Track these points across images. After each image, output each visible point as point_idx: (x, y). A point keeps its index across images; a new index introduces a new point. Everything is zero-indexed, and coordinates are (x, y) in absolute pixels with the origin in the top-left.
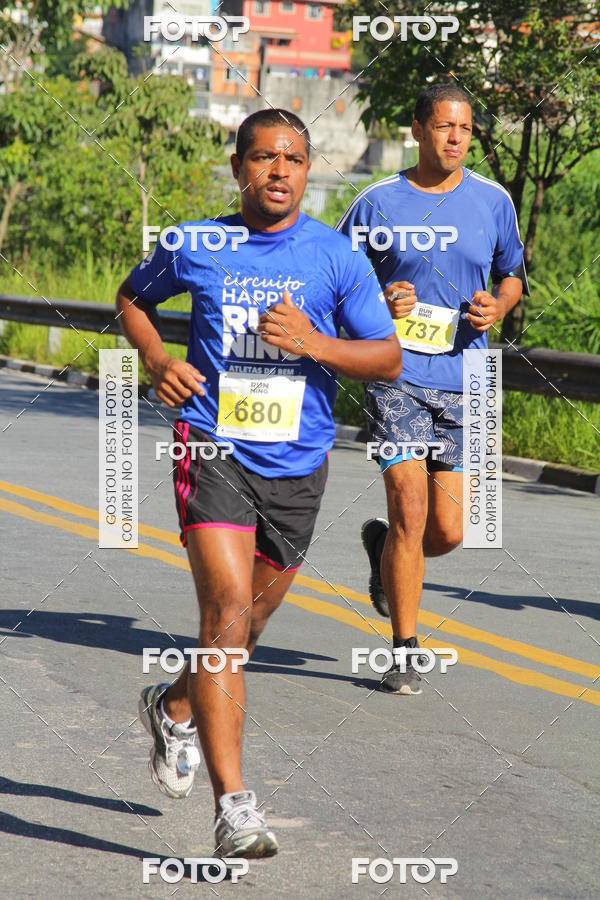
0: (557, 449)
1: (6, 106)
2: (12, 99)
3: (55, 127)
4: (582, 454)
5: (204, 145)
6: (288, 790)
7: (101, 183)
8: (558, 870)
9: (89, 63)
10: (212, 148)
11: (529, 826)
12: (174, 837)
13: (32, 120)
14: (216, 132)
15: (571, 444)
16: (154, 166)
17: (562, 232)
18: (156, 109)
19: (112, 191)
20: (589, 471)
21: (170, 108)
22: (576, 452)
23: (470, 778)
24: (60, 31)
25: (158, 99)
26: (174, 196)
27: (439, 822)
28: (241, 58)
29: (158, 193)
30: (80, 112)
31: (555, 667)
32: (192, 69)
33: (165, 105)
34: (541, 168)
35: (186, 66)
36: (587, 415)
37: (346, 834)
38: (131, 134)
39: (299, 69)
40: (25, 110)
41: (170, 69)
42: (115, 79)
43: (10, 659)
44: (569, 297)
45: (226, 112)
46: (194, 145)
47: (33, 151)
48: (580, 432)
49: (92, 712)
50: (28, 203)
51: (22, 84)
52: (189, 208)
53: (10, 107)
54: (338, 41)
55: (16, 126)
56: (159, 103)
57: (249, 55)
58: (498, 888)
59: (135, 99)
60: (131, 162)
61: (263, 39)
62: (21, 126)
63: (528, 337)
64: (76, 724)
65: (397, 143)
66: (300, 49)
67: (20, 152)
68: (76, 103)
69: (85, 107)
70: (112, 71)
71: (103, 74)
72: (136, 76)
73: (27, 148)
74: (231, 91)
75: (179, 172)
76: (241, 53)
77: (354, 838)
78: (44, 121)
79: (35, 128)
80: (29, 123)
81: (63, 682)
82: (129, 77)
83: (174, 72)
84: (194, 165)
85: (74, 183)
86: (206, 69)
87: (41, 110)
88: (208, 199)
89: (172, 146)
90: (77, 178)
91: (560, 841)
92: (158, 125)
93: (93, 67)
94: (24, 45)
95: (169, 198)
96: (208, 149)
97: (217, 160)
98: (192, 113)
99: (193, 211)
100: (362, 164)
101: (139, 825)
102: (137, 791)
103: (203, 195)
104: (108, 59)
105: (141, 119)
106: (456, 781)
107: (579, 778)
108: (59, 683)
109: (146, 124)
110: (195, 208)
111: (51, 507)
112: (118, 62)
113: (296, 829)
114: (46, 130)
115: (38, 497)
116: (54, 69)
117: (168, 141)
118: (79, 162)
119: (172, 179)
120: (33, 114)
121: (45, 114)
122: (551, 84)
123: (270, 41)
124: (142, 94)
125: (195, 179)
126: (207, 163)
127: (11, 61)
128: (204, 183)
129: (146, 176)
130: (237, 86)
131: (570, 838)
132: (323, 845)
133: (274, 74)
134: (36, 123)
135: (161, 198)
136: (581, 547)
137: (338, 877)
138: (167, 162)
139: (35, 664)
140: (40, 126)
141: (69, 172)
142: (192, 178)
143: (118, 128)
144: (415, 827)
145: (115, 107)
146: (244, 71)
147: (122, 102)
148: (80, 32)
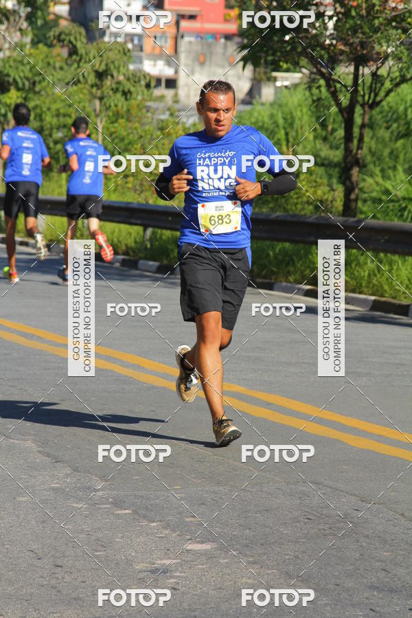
0: (382, 287)
1: (4, 67)
2: (8, 61)
3: (37, 79)
4: (399, 291)
5: (139, 89)
7: (70, 116)
8: (384, 573)
9: (60, 34)
10: (145, 91)
11: (364, 544)
12: (123, 558)
13: (22, 75)
14: (148, 80)
15: (391, 283)
16: (105, 104)
17: (383, 140)
18: (107, 65)
20: (404, 302)
21: (116, 64)
22: (395, 289)
23: (324, 513)
24: (39, 13)
25: (108, 58)
26: (119, 124)
27: (304, 542)
29: (109, 121)
30: (54, 68)
31: (381, 436)
32: (130, 37)
33: (113, 62)
34: (367, 98)
35: (127, 35)
36: (402, 264)
37: (240, 553)
38: (90, 82)
39: (203, 35)
40: (17, 69)
41: (116, 38)
42: (79, 45)
43: (12, 441)
44: (388, 185)
45: (155, 65)
46: (132, 89)
47: (24, 95)
48: (397, 275)
49: (68, 475)
51: (14, 50)
52: (130, 131)
53: (7, 66)
54: (229, 15)
55: (11, 79)
56: (109, 61)
57: (169, 27)
58: (343, 587)
59: (91, 58)
60: (90, 101)
61: (178, 15)
62: (14, 80)
63: (362, 212)
64: (57, 483)
65: (271, 84)
66: (203, 22)
67: (15, 97)
68: (51, 62)
69: (58, 65)
70: (76, 39)
71: (70, 42)
72: (92, 42)
73: (19, 94)
74: (157, 51)
75: (122, 107)
77: (246, 555)
78: (30, 75)
79: (24, 80)
80: (20, 77)
81: (48, 456)
82: (87, 43)
83: (119, 40)
84: (133, 102)
85: (52, 116)
86: (140, 37)
87: (28, 67)
88: (143, 125)
89: (117, 90)
90: (54, 113)
91: (386, 554)
92: (108, 76)
93: (63, 37)
94: (15, 24)
95: (116, 125)
96: (143, 92)
97: (148, 98)
98: (131, 67)
99: (133, 133)
100: (248, 99)
101: (100, 551)
102: (98, 528)
103: (139, 122)
104: (73, 31)
105: (96, 72)
106: (315, 515)
107: (398, 510)
108: (46, 456)
109: (101, 75)
110: (135, 131)
111: (39, 337)
112: (80, 34)
113: (206, 551)
114: (31, 81)
115: (30, 330)
116: (36, 40)
117: (114, 86)
118: (55, 102)
119: (118, 112)
120: (23, 71)
121: (31, 70)
122: (371, 40)
123: (183, 17)
124: (97, 55)
125: (134, 112)
126: (141, 101)
127: (7, 35)
128: (140, 114)
129: (100, 111)
131: (392, 551)
132: (225, 561)
133: (187, 39)
134: (25, 76)
135: (111, 125)
136: (398, 354)
138: (114, 101)
139: (29, 444)
140: (27, 79)
141: (49, 109)
142: (132, 111)
143: (81, 78)
144: (287, 547)
145: (79, 64)
146: (166, 38)
147: (83, 60)
148: (55, 14)
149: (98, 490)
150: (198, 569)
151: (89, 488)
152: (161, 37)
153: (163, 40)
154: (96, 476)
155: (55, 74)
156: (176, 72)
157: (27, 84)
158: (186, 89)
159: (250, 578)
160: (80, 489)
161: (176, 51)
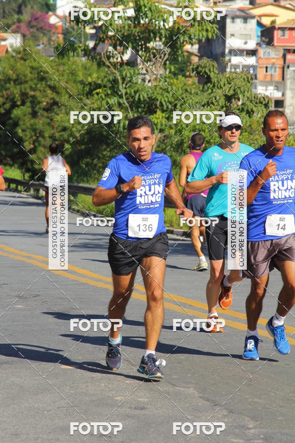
1: (153, 93)
2: (156, 89)
5: (260, 108)
7: (204, 131)
9: (198, 67)
13: (166, 99)
14: (266, 102)
18: (234, 90)
19: (210, 135)
21: (242, 89)
24: (180, 52)
25: (235, 85)
26: (243, 136)
28: (273, 61)
30: (191, 93)
32: (248, 67)
33: (239, 88)
35: (244, 66)
38: (221, 104)
40: (162, 95)
41: (235, 69)
42: (212, 75)
43: (178, 388)
45: (266, 90)
46: (255, 109)
47: (167, 116)
49: (225, 416)
50: (165, 144)
51: (160, 81)
52: (252, 142)
53: (155, 93)
55: (158, 103)
56: (236, 87)
57: (277, 59)
59: (222, 85)
61: (285, 50)
62: (161, 103)
67: (160, 117)
68: (189, 90)
70: (210, 71)
71: (205, 73)
72: (222, 73)
73: (164, 115)
74: (268, 79)
75: (246, 123)
76: (273, 58)
78: (172, 100)
79: (168, 104)
80: (165, 101)
81: (208, 400)
82: (218, 74)
83: (238, 70)
84: (254, 119)
86: (254, 67)
87: (171, 93)
89: (243, 110)
92: (235, 98)
93: (200, 69)
94: (161, 60)
96: (262, 110)
99: (254, 143)
103: (259, 135)
104: (208, 64)
105: (226, 96)
108: (205, 401)
110: (255, 142)
112: (213, 66)
114: (173, 104)
115: (183, 300)
116: (177, 72)
117: (239, 107)
120: (167, 96)
121: (173, 96)
123: (289, 51)
124: (226, 82)
126: (260, 118)
128: (259, 128)
130: (271, 75)
133: (291, 68)
134: (168, 101)
139: (191, 391)
140: (170, 103)
142: (253, 126)
143: (214, 101)
145: (212, 90)
146: (276, 68)
147: (216, 87)
148: (188, 52)
149: (250, 429)
151: (243, 427)
152: (272, 67)
153: (273, 69)
154: (248, 417)
155: (193, 98)
156: (283, 95)
157: (170, 106)
158: (291, 108)
160: (236, 427)
161: (283, 79)
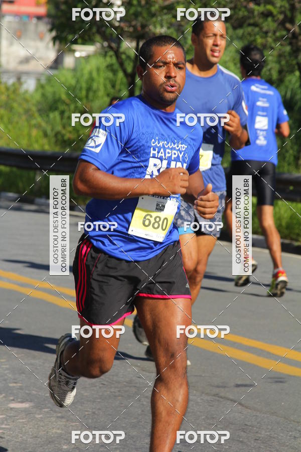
6: (21, 388)
23: (114, 379)
27: (99, 402)
37: (51, 410)
39: (20, 16)
66: (20, 5)
106: (107, 381)
113: (26, 408)
132: (40, 416)
137: (47, 432)
144: (87, 405)
150: (20, 422)
158: (7, 57)
159: (58, 429)
